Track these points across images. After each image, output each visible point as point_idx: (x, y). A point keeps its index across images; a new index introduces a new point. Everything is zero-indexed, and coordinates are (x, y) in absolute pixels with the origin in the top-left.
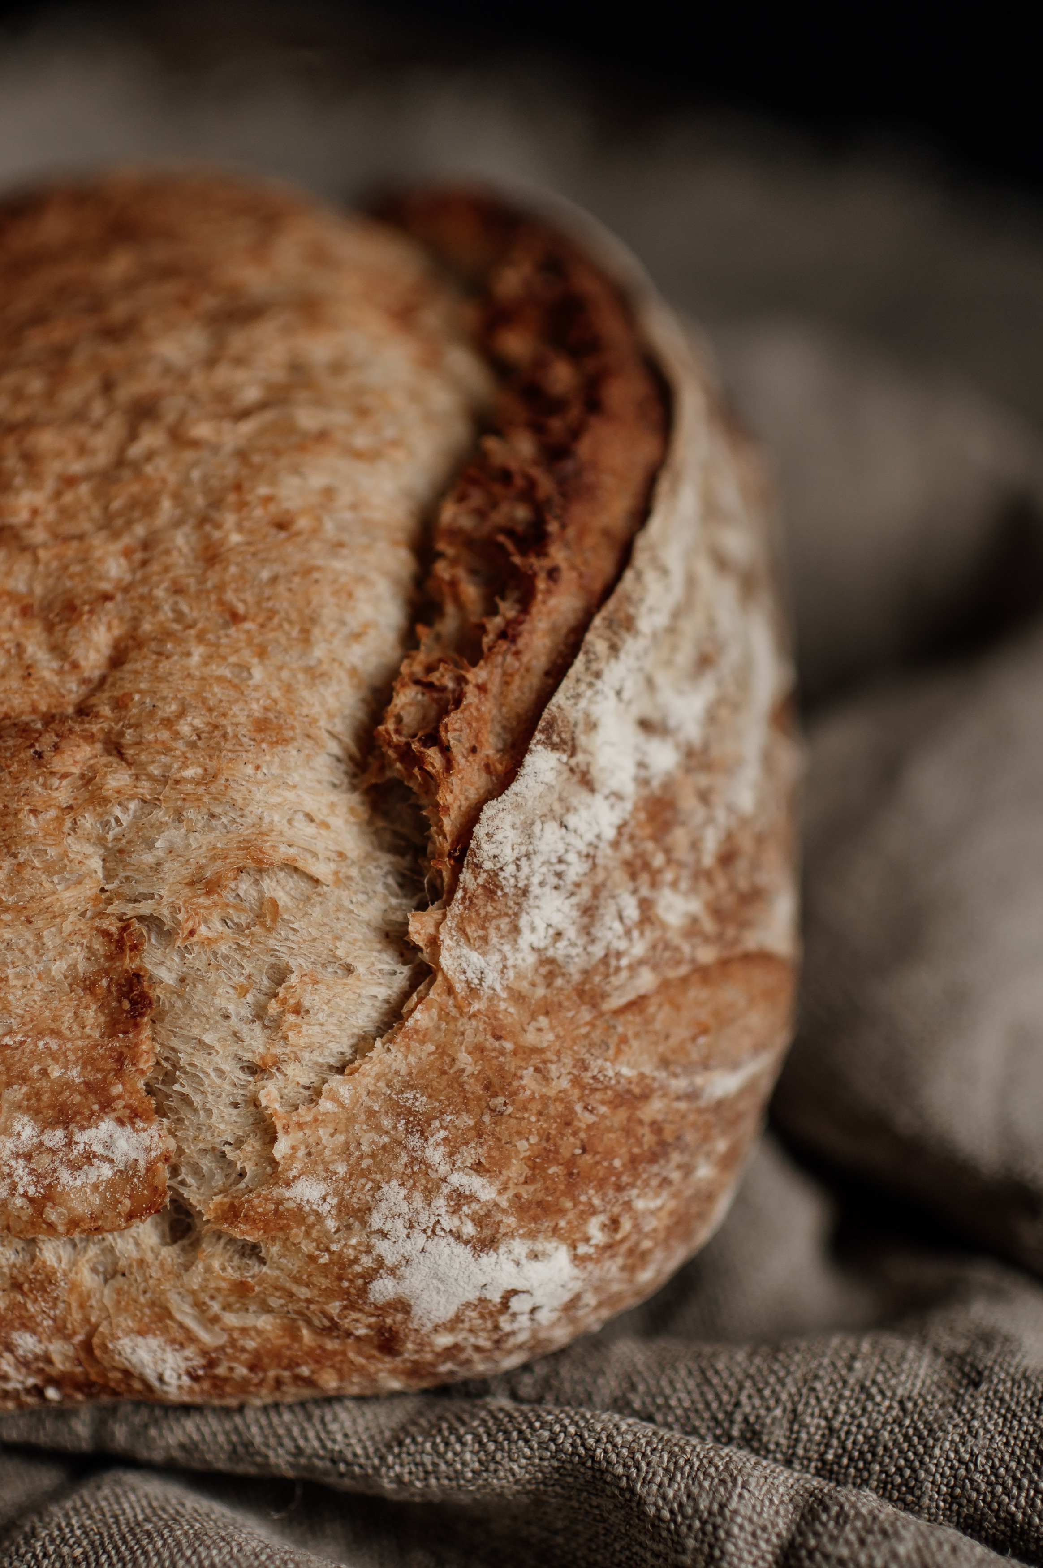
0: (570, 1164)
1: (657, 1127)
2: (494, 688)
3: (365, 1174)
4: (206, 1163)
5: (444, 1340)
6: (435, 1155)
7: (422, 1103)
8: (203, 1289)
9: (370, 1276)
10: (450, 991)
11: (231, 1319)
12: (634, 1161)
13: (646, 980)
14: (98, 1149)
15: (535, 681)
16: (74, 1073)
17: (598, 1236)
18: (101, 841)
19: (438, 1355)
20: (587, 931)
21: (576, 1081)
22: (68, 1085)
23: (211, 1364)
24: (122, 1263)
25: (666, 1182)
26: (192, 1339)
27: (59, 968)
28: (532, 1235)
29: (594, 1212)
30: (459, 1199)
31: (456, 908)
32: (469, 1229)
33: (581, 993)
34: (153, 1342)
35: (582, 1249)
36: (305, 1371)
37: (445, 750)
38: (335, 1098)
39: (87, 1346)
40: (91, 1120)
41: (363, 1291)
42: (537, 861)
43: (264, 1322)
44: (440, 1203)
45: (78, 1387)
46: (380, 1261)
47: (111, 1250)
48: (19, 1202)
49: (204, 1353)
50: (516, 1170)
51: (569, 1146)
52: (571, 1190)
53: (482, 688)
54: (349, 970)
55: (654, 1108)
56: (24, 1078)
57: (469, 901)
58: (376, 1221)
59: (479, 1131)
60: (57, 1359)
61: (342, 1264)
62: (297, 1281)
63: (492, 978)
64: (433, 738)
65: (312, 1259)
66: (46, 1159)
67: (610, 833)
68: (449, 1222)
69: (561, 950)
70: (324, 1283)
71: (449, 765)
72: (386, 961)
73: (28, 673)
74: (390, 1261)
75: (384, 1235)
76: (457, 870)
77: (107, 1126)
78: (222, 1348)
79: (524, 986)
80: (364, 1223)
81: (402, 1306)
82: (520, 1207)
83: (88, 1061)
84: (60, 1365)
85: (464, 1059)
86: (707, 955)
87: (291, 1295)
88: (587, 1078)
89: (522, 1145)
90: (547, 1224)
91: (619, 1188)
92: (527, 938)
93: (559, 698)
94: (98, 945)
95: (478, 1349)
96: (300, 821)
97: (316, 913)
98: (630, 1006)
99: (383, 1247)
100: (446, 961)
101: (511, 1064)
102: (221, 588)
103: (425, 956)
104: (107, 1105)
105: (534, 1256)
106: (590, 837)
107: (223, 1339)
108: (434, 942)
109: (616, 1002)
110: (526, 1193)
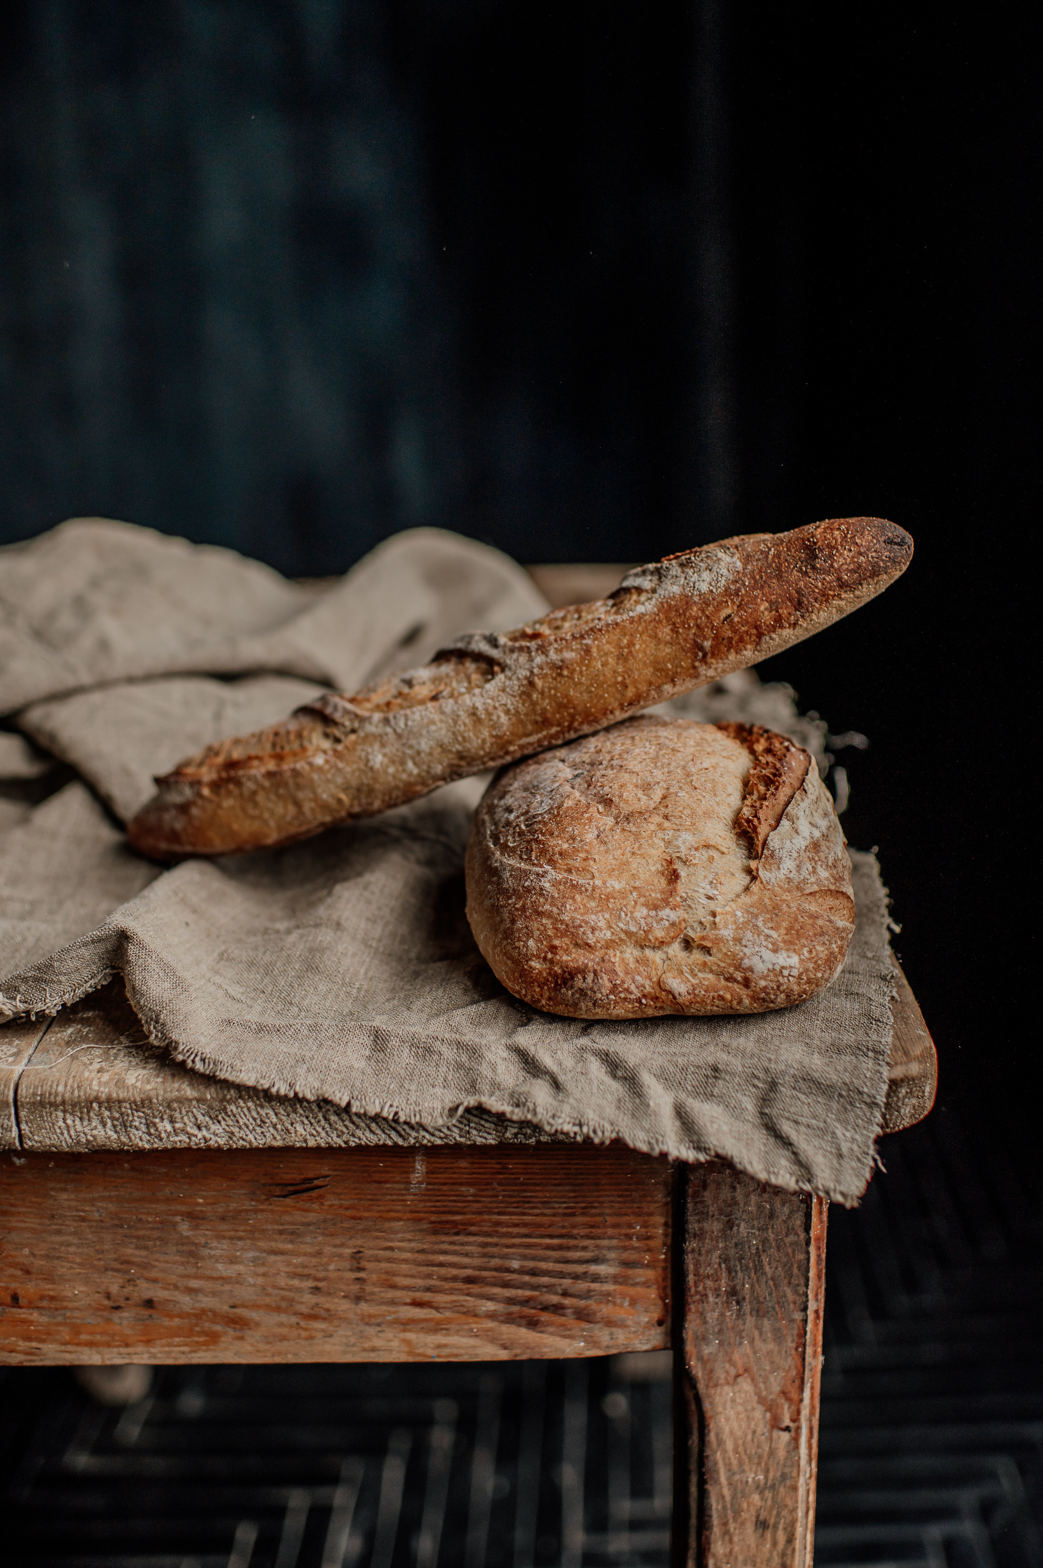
0: (797, 931)
1: (821, 927)
2: (770, 807)
3: (741, 928)
4: (695, 925)
5: (763, 983)
6: (760, 924)
7: (755, 911)
8: (693, 964)
9: (742, 959)
10: (762, 883)
11: (700, 975)
12: (815, 935)
13: (815, 888)
14: (665, 917)
15: (781, 806)
16: (659, 896)
17: (806, 954)
18: (663, 839)
19: (761, 989)
20: (798, 871)
21: (798, 909)
22: (657, 899)
23: (694, 989)
24: (670, 956)
25: (824, 944)
26: (689, 981)
27: (653, 869)
28: (788, 950)
29: (805, 946)
30: (768, 936)
31: (763, 860)
32: (770, 946)
33: (798, 888)
34: (678, 981)
35: (802, 957)
36: (721, 993)
37: (759, 819)
38: (731, 907)
39: (659, 983)
40: (663, 908)
41: (740, 964)
42: (785, 850)
43: (710, 976)
44: (762, 937)
45: (652, 999)
46: (745, 954)
47: (666, 953)
48: (642, 932)
49: (693, 985)
50: (783, 931)
51: (797, 926)
52: (798, 939)
53: (767, 806)
54: (733, 875)
55: (820, 922)
56: (645, 896)
57: (766, 857)
58: (744, 942)
59: (772, 919)
60: (647, 987)
61: (734, 955)
62: (721, 961)
63: (773, 880)
64: (755, 816)
65: (726, 954)
66: (650, 919)
67: (804, 848)
68: (764, 943)
69: (791, 875)
70: (728, 961)
71: (760, 823)
72: (744, 875)
73: (639, 800)
74: (748, 954)
75: (746, 946)
76: (763, 849)
77: (667, 910)
78: (697, 984)
79: (782, 884)
80: (740, 943)
81: (751, 969)
82: (784, 942)
83: (662, 892)
84: (648, 989)
85: (766, 900)
86: (833, 887)
87: (719, 966)
88: (801, 908)
89: (784, 924)
90: (792, 947)
91: (812, 941)
92: (782, 871)
93: (789, 808)
94: (664, 864)
95: (772, 988)
96: (717, 837)
97: (724, 860)
98: (811, 893)
99: (746, 950)
100: (760, 873)
101: (780, 903)
102: (692, 781)
103: (755, 873)
104: (668, 904)
105: (789, 957)
106: (798, 847)
107: (698, 981)
108: (757, 870)
109: (808, 891)
110: (786, 937)
